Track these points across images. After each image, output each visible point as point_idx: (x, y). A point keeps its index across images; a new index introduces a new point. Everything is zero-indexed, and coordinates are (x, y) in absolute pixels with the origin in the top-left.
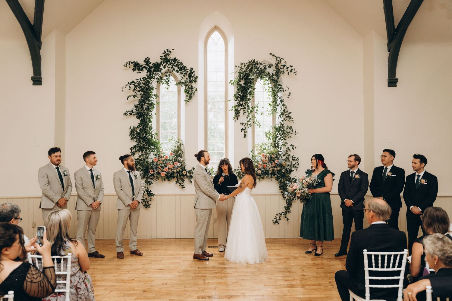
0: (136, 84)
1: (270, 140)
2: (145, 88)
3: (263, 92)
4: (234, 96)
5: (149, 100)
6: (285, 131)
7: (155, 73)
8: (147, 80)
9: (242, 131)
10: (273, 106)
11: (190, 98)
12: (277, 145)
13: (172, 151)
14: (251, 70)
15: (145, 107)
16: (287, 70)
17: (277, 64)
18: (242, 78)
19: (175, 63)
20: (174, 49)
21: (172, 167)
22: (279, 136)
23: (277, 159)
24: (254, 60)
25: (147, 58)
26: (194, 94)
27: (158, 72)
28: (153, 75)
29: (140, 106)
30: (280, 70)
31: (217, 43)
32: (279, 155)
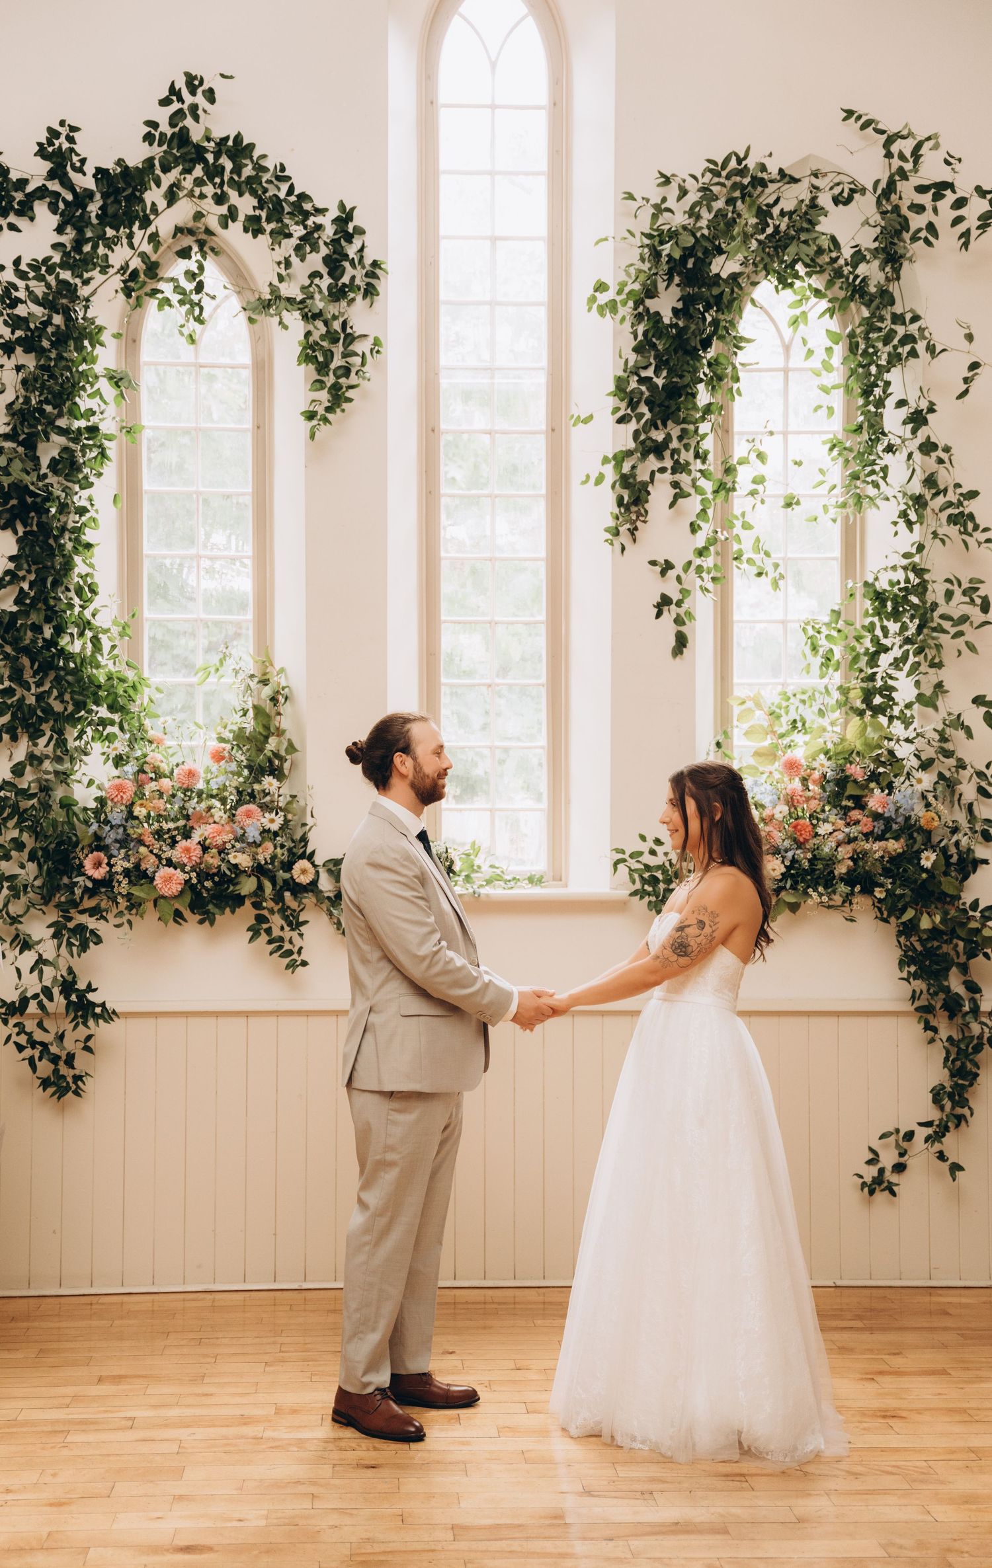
1: (831, 670)
2: (50, 330)
3: (786, 371)
4: (612, 387)
5: (74, 414)
6: (933, 610)
7: (110, 232)
8: (59, 281)
9: (659, 615)
10: (861, 456)
11: (338, 398)
12: (878, 700)
13: (222, 740)
14: (724, 224)
15: (48, 451)
16: (957, 221)
17: (891, 185)
18: (664, 267)
19: (237, 170)
20: (231, 77)
21: (228, 837)
22: (894, 644)
23: (877, 791)
24: (742, 156)
25: (60, 129)
26: (364, 378)
27: (130, 228)
28: (95, 247)
29: (15, 445)
30: (906, 219)
31: (499, 54)
32: (890, 765)
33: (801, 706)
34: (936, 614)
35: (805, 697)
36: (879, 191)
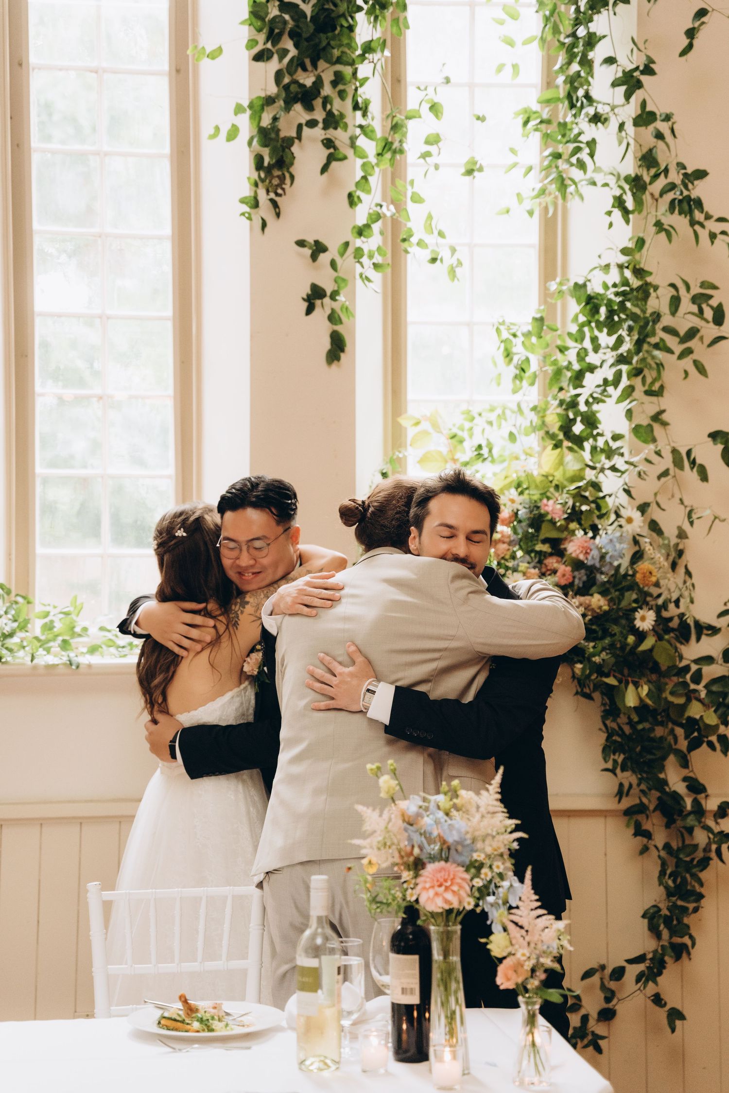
3: (473, 6)
4: (246, 15)
6: (654, 322)
9: (310, 310)
23: (580, 533)
32: (595, 502)
33: (488, 427)
34: (658, 327)
35: (493, 417)
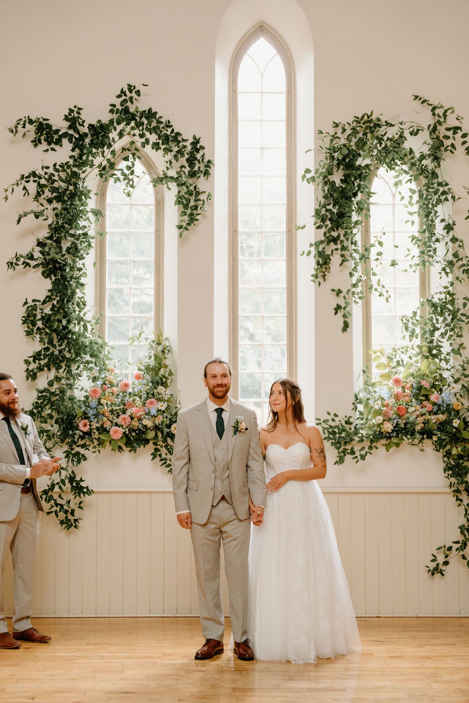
0: (43, 182)
1: (414, 338)
2: (68, 192)
3: (394, 205)
4: (314, 214)
6: (458, 312)
7: (94, 150)
8: (72, 172)
9: (336, 313)
10: (425, 243)
11: (192, 219)
12: (434, 352)
13: (140, 370)
14: (362, 143)
15: (66, 245)
16: (463, 143)
17: (435, 127)
18: (336, 162)
19: (149, 124)
20: (147, 85)
21: (141, 413)
22: (441, 327)
23: (435, 393)
24: (369, 115)
25: (74, 109)
26: (204, 210)
27: (103, 149)
28: (88, 157)
29: (52, 242)
30: (442, 141)
31: (264, 71)
32: (441, 381)
33: (402, 354)
34: (459, 314)
35: (403, 350)
36: (431, 129)
